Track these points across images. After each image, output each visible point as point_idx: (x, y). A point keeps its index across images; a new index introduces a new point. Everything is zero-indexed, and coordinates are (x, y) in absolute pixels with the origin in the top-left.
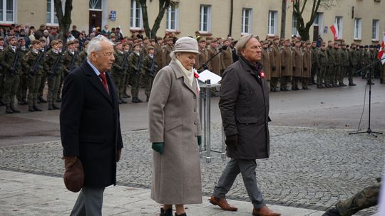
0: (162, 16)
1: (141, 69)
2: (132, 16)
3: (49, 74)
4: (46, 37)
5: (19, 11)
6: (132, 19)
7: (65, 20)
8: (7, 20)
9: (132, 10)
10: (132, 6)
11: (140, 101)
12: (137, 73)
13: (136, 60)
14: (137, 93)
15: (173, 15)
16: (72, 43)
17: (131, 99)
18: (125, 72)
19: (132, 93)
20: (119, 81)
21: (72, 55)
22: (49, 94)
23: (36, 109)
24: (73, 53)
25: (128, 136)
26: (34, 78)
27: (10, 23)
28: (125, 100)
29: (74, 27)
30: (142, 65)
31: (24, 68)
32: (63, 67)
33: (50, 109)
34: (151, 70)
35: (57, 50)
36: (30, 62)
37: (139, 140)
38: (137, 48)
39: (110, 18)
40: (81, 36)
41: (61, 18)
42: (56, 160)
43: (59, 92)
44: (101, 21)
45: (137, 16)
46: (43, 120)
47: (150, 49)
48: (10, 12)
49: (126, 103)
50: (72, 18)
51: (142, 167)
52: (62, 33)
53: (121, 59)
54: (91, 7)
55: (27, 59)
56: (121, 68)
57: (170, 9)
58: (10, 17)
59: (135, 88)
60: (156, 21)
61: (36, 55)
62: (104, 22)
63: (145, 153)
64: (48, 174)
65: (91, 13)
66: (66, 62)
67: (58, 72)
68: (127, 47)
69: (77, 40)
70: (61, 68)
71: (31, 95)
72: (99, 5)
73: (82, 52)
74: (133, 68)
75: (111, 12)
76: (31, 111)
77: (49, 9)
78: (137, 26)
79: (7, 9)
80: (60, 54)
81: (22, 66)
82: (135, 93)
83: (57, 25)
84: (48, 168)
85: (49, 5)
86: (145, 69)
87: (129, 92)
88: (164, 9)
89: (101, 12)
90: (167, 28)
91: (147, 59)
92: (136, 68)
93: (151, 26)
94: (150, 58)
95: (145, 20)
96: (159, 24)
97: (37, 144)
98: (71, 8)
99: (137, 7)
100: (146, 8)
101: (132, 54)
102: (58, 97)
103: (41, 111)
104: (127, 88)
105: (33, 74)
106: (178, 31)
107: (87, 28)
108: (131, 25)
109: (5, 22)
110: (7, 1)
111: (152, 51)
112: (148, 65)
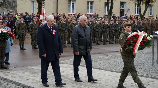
1: (137, 30)
2: (136, 10)
3: (103, 32)
5: (95, 9)
6: (136, 11)
7: (110, 12)
9: (136, 8)
10: (136, 7)
13: (135, 26)
15: (151, 9)
16: (112, 20)
21: (111, 25)
22: (103, 39)
23: (98, 44)
24: (112, 24)
26: (98, 33)
27: (91, 14)
29: (114, 15)
30: (138, 28)
31: (94, 30)
32: (108, 29)
33: (103, 44)
34: (141, 30)
35: (106, 23)
36: (96, 27)
38: (136, 22)
39: (127, 11)
41: (109, 12)
42: (102, 63)
43: (107, 38)
44: (124, 12)
45: (137, 10)
46: (100, 48)
47: (141, 22)
48: (91, 10)
50: (113, 12)
52: (109, 17)
54: (120, 7)
55: (95, 27)
57: (150, 7)
58: (91, 12)
60: (144, 12)
61: (98, 25)
64: (99, 69)
65: (120, 9)
66: (109, 27)
67: (107, 31)
68: (132, 21)
70: (107, 29)
71: (97, 39)
72: (123, 7)
73: (115, 24)
75: (128, 9)
76: (97, 45)
77: (105, 9)
78: (137, 14)
80: (107, 24)
81: (93, 29)
83: (108, 14)
84: (99, 66)
85: (105, 7)
86: (139, 30)
88: (147, 7)
89: (124, 9)
90: (149, 14)
92: (135, 30)
93: (142, 14)
94: (141, 26)
95: (140, 11)
97: (97, 57)
98: (113, 8)
99: (137, 7)
100: (140, 7)
101: (134, 24)
102: (107, 40)
103: (100, 45)
105: (97, 32)
106: (153, 15)
107: (119, 15)
108: (135, 14)
109: (90, 13)
110: (91, 6)
111: (142, 23)
112: (140, 28)
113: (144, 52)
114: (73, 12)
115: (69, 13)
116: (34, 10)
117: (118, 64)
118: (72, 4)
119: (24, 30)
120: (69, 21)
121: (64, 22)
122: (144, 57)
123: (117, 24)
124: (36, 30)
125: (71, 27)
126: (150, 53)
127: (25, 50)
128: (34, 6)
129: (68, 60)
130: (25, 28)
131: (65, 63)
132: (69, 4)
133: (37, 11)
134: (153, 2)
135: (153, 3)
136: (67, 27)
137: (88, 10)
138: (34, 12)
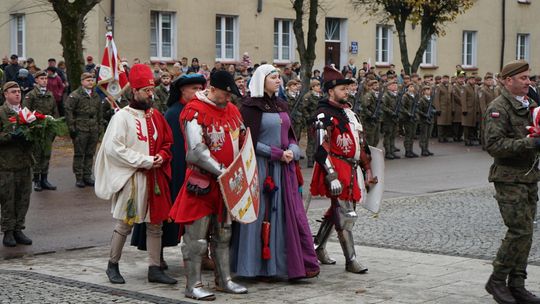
1: (416, 115)
10: (377, 35)
11: (415, 156)
12: (411, 120)
13: (409, 104)
14: (411, 146)
19: (405, 145)
30: (418, 110)
34: (428, 115)
38: (412, 88)
39: (351, 51)
41: (303, 52)
45: (383, 47)
47: (425, 89)
52: (304, 71)
53: (394, 102)
54: (327, 38)
56: (394, 113)
59: (409, 139)
60: (417, 53)
72: (337, 35)
74: (406, 114)
75: (352, 43)
79: (226, 42)
82: (409, 145)
85: (276, 37)
86: (420, 115)
89: (339, 44)
91: (422, 103)
92: (409, 114)
94: (427, 101)
95: (404, 51)
99: (383, 36)
110: (227, 33)
112: (424, 109)
118: (164, 25)
124: (91, 117)
127: (54, 189)
132: (154, 24)
134: (445, 19)
135: (445, 23)
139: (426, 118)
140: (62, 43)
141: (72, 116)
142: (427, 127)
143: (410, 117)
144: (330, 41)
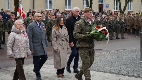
0: (127, 5)
1: (119, 26)
2: (115, 6)
4: (83, 15)
5: (73, 5)
6: (115, 7)
8: (69, 9)
9: (115, 4)
10: (115, 2)
11: (119, 39)
12: (118, 28)
13: (117, 23)
14: (118, 35)
15: (130, 5)
17: (115, 37)
18: (113, 27)
19: (116, 35)
20: (111, 31)
25: (115, 53)
28: (113, 38)
30: (120, 25)
34: (123, 26)
37: (120, 54)
38: (118, 18)
39: (106, 7)
40: (96, 14)
44: (103, 8)
47: (122, 18)
48: (70, 6)
49: (113, 39)
50: (92, 7)
51: (122, 66)
53: (112, 22)
54: (99, 3)
56: (111, 26)
57: (129, 2)
58: (70, 8)
59: (117, 33)
60: (124, 7)
62: (104, 8)
63: (123, 60)
65: (99, 5)
68: (114, 17)
69: (94, 15)
72: (102, 2)
73: (97, 20)
74: (116, 26)
75: (107, 5)
77: (84, 4)
78: (117, 9)
79: (69, 5)
82: (117, 35)
85: (84, 3)
86: (121, 26)
87: (114, 35)
89: (103, 5)
90: (128, 10)
91: (121, 22)
93: (122, 9)
94: (123, 22)
95: (120, 7)
96: (125, 8)
98: (92, 3)
99: (117, 2)
100: (120, 2)
101: (116, 20)
104: (114, 34)
106: (133, 11)
107: (98, 11)
108: (115, 9)
109: (68, 9)
110: (69, 2)
111: (124, 19)
112: (122, 24)
113: (129, 50)
114: (50, 8)
115: (46, 9)
116: (9, 6)
117: (104, 63)
119: (2, 28)
120: (49, 18)
121: (43, 19)
122: (129, 55)
123: (99, 21)
125: (50, 24)
126: (136, 51)
127: (3, 49)
128: (9, 2)
129: (50, 60)
130: (3, 26)
131: (48, 63)
133: (14, 7)
136: (47, 25)
137: (66, 6)
138: (9, 9)
139: (122, 27)
140: (14, 5)
141: (8, 27)
142: (123, 30)
143: (117, 27)
144: (100, 4)
